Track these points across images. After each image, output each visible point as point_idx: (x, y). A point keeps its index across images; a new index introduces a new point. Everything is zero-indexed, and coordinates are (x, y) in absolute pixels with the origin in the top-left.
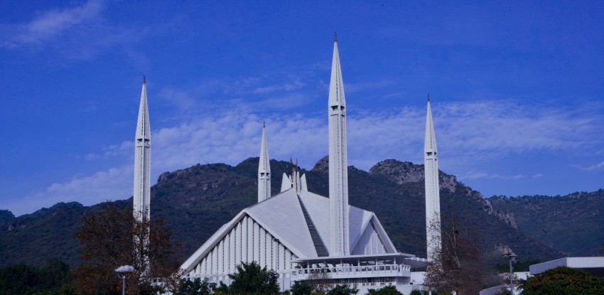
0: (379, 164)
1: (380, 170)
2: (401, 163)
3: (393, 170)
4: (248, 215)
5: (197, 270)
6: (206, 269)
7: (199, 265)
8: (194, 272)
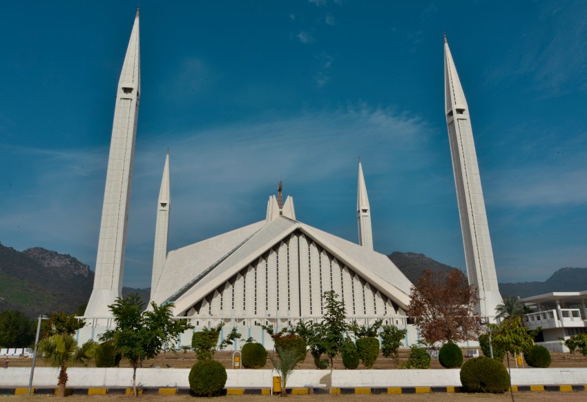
0: (29, 250)
1: (30, 254)
2: (48, 251)
3: (41, 256)
4: (298, 232)
5: (201, 309)
6: (221, 308)
7: (205, 300)
8: (196, 312)
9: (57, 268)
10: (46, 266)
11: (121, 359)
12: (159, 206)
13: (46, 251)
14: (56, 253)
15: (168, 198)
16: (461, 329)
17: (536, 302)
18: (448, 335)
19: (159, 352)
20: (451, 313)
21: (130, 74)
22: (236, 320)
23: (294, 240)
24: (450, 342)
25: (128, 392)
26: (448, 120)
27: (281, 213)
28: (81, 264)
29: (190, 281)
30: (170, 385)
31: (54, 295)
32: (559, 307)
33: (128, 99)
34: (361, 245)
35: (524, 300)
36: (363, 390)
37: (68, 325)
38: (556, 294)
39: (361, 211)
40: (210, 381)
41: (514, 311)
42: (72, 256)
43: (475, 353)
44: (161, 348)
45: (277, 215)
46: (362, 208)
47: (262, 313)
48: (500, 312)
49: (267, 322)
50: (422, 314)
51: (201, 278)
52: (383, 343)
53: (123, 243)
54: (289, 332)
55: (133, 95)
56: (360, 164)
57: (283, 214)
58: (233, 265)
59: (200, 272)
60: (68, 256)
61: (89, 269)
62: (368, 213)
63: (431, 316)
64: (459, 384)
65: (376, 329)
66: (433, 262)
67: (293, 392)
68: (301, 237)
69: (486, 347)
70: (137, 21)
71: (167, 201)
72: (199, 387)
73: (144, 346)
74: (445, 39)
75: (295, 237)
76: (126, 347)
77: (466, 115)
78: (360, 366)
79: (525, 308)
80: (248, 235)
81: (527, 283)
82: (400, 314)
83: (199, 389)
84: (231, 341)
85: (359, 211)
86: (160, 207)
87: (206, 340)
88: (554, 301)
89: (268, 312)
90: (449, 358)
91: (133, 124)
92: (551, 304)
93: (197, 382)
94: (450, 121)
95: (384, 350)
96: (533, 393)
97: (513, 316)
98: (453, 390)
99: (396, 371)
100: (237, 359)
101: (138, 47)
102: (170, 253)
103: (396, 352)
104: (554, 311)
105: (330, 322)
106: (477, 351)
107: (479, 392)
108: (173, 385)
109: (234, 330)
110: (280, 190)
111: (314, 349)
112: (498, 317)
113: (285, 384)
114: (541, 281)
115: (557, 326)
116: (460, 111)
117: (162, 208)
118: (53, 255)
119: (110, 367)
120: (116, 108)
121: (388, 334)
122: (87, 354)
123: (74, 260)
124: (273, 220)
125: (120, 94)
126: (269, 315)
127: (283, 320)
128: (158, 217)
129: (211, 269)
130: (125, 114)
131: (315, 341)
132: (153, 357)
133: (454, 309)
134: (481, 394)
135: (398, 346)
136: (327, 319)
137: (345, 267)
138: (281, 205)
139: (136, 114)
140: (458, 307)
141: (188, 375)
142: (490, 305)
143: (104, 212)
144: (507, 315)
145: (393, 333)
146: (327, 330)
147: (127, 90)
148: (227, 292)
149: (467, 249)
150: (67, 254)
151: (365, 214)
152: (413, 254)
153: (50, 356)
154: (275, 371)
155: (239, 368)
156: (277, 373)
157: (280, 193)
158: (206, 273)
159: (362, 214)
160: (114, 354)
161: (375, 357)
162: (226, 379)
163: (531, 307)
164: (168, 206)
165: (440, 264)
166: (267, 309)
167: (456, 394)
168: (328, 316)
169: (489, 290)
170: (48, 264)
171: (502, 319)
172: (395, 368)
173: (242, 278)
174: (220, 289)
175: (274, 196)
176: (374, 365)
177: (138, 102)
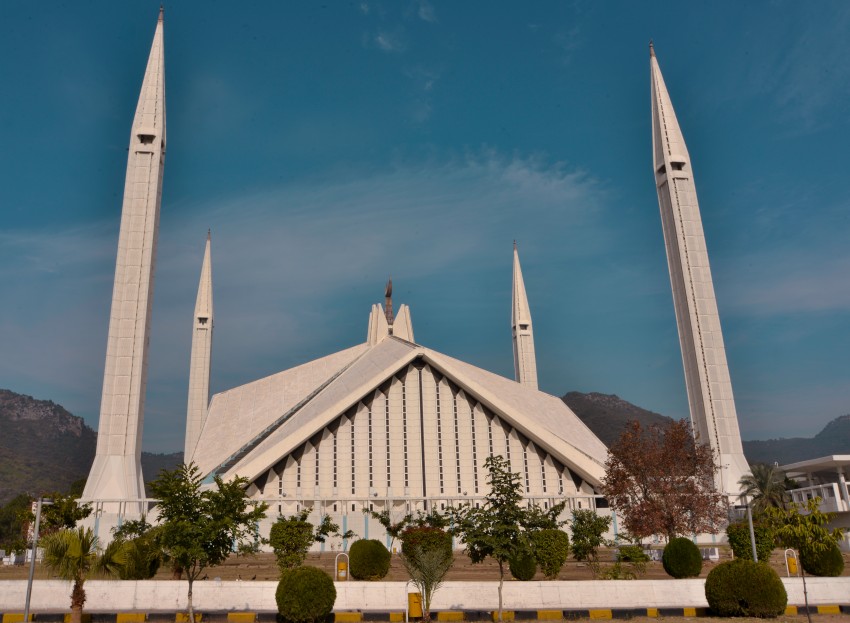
2: (18, 395)
3: (6, 403)
4: (419, 362)
5: (267, 486)
6: (299, 484)
7: (272, 472)
8: (259, 491)
9: (34, 421)
10: (15, 419)
11: (158, 566)
12: (196, 321)
13: (15, 395)
14: (30, 398)
15: (210, 310)
16: (688, 515)
17: (805, 471)
18: (669, 526)
19: (227, 555)
20: (673, 490)
21: (150, 114)
22: (323, 502)
23: (412, 375)
24: (672, 537)
25: (179, 618)
26: (658, 180)
27: (391, 332)
28: (71, 415)
29: (247, 440)
30: (238, 608)
31: (29, 465)
32: (842, 479)
33: (148, 153)
34: (519, 381)
35: (786, 467)
36: (550, 613)
37: (66, 512)
38: (837, 458)
39: (518, 327)
40: (311, 601)
41: (768, 485)
42: (56, 403)
43: (714, 553)
44: (230, 550)
45: (383, 336)
46: (519, 322)
47: (363, 491)
48: (746, 488)
49: (371, 506)
50: (626, 492)
51: (265, 436)
52: (574, 538)
53: (143, 383)
54: (416, 521)
55: (155, 147)
56: (516, 253)
57: (394, 334)
58: (316, 415)
59: (263, 427)
60: (50, 403)
61: (82, 423)
62: (529, 331)
63: (641, 495)
64: (703, 602)
65: (554, 516)
66: (632, 408)
67: (439, 617)
68: (424, 370)
69: (738, 544)
70: (159, 30)
71: (208, 315)
72: (293, 610)
73: (205, 546)
74: (652, 50)
75: (415, 371)
76: (177, 547)
77: (687, 172)
78: (537, 574)
79: (786, 480)
80: (339, 368)
81: (783, 441)
82: (585, 491)
83: (294, 614)
84: (322, 536)
85: (515, 327)
86: (197, 324)
87: (292, 534)
88: (835, 468)
89: (374, 490)
90: (680, 562)
91: (155, 193)
92: (828, 475)
93: (291, 602)
94: (662, 180)
95: (576, 550)
96: (822, 618)
97: (767, 493)
98: (695, 613)
99: (596, 583)
100: (342, 565)
101: (161, 70)
102: (216, 397)
103: (594, 553)
104: (835, 486)
105: (496, 506)
106: (716, 550)
107: (737, 616)
108: (243, 608)
109: (327, 519)
110: (389, 295)
111: (472, 548)
112: (742, 496)
113: (428, 605)
114: (807, 437)
115: (840, 509)
116: (678, 166)
117: (201, 326)
118: (26, 401)
119: (141, 579)
120: (129, 167)
121: (582, 524)
122: (116, 559)
123: (58, 409)
124: (379, 342)
125: (135, 145)
126: (376, 495)
127: (398, 502)
128: (194, 340)
129: (282, 422)
130: (143, 175)
131: (475, 536)
132: (219, 564)
133: (678, 483)
134: (741, 618)
135: (597, 544)
136: (492, 500)
137: (496, 418)
138: (391, 319)
139: (160, 176)
140: (684, 480)
141: (274, 591)
142: (731, 477)
143: (111, 332)
144: (757, 492)
145: (589, 522)
146: (493, 518)
147: (146, 139)
148: (308, 458)
149: (691, 387)
150: (48, 399)
151: (524, 332)
152: (600, 395)
153: (58, 562)
154: (411, 584)
155: (345, 579)
156: (413, 588)
157: (390, 298)
158: (273, 429)
159: (519, 332)
160: (149, 558)
161: (562, 561)
162: (335, 597)
163: (796, 480)
164: (209, 321)
165: (643, 411)
166: (371, 485)
167: (701, 619)
168: (494, 496)
169: (728, 452)
170: (19, 416)
171: (749, 499)
172: (594, 578)
173: (331, 435)
174: (297, 453)
175: (380, 305)
176: (560, 574)
177: (164, 157)
